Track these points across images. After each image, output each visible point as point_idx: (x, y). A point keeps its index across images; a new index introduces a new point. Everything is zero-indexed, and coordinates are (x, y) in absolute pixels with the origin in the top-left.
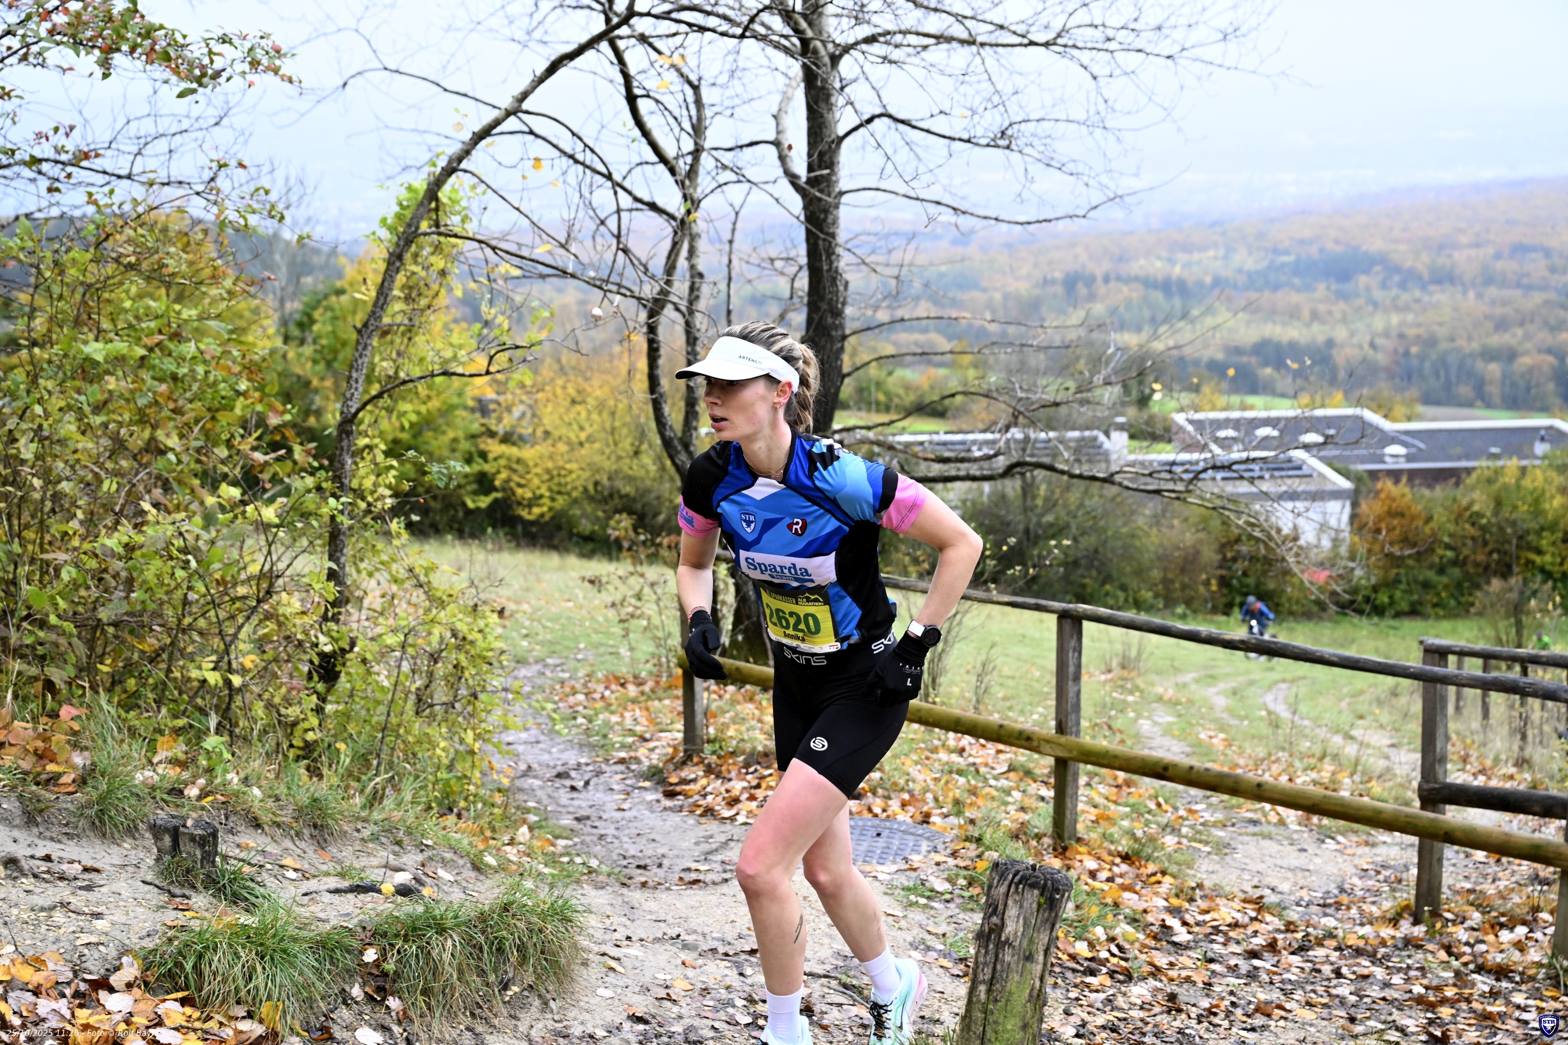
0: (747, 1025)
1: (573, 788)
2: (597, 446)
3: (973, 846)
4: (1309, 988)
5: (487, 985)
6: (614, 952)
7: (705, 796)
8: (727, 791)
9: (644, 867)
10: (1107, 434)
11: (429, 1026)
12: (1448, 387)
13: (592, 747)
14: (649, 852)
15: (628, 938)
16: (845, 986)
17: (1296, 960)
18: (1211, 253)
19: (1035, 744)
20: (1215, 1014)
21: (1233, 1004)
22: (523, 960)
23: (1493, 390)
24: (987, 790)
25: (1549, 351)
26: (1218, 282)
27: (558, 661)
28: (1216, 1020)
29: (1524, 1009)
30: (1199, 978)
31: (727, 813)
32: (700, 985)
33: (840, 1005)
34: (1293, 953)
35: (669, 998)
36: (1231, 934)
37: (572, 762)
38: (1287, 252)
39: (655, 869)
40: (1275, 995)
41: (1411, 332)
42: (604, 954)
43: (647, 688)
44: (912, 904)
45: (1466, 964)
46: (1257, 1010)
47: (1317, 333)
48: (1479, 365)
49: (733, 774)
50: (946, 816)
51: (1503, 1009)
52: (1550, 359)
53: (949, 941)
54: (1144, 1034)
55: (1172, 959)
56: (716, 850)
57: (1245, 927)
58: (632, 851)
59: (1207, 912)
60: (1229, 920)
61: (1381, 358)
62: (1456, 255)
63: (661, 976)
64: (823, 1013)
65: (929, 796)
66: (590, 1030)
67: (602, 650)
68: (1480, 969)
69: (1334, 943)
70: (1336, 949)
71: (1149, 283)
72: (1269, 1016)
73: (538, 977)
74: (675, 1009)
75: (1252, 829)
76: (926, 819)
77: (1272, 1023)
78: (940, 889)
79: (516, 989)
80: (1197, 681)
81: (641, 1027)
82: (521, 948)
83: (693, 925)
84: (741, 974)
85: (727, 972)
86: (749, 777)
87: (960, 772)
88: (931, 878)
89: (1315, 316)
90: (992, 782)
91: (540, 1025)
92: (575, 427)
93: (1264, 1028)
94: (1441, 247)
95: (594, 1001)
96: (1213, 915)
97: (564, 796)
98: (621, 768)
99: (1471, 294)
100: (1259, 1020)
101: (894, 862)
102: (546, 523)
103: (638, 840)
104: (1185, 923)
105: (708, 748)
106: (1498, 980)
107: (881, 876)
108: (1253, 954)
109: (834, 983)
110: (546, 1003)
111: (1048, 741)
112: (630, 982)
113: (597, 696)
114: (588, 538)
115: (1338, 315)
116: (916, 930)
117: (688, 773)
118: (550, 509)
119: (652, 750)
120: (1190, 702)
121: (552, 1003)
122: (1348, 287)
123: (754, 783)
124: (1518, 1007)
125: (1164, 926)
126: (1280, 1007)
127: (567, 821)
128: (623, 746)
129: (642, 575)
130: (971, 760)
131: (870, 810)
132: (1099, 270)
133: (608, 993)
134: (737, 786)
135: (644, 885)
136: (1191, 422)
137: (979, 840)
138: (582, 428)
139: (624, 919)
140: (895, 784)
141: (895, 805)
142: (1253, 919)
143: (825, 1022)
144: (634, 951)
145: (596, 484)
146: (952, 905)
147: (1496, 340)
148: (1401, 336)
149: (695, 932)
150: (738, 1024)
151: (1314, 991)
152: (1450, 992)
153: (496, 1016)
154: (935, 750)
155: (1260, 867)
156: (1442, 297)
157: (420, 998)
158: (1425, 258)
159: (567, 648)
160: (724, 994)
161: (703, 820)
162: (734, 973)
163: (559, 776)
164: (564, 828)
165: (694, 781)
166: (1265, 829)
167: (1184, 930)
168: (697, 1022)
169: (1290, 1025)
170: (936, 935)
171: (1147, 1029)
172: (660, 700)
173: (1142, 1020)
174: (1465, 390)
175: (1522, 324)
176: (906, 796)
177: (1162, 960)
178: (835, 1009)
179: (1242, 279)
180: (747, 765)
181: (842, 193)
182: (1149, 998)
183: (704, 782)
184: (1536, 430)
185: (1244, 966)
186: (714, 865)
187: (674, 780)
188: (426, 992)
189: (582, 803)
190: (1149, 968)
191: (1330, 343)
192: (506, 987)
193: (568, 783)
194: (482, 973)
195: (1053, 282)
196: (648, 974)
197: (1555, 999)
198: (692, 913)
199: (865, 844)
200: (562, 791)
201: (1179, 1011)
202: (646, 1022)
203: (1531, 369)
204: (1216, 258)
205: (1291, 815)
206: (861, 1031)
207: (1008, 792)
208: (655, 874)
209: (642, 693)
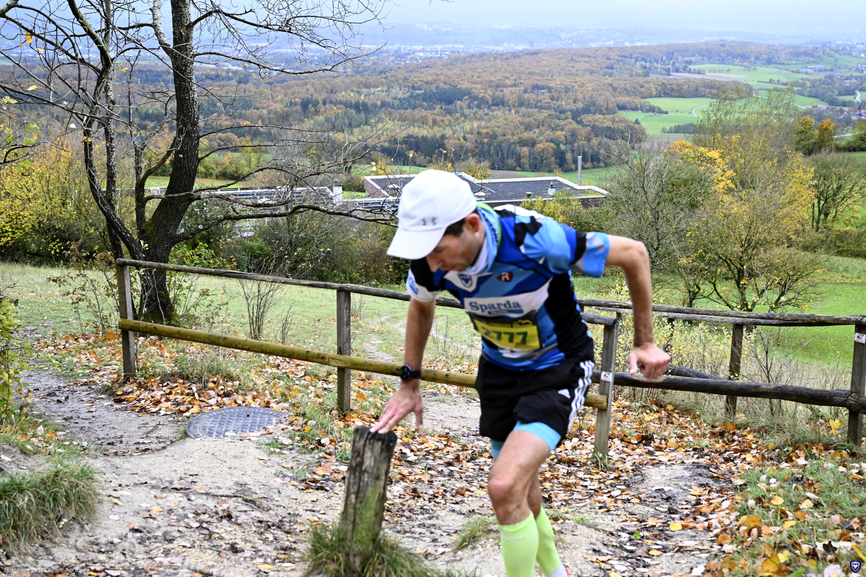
0: (197, 528)
1: (59, 401)
2: (40, 201)
3: (301, 419)
4: (480, 479)
5: (49, 519)
6: (115, 494)
7: (139, 401)
8: (152, 397)
9: (112, 444)
10: (331, 188)
11: (18, 546)
12: (503, 160)
13: (65, 376)
14: (113, 435)
15: (120, 485)
16: (246, 501)
17: (470, 465)
18: (380, 89)
19: (327, 360)
20: (437, 497)
21: (445, 491)
22: (69, 503)
23: (525, 161)
24: (295, 387)
25: (552, 141)
26: (384, 104)
27: (33, 328)
28: (438, 500)
29: (584, 480)
30: (426, 478)
31: (154, 410)
32: (166, 508)
33: (246, 511)
34: (468, 462)
35: (151, 517)
36: (436, 454)
37: (55, 386)
38: (420, 89)
39: (119, 445)
40: (464, 484)
41: (484, 131)
42: (110, 496)
43: (91, 341)
44: (272, 453)
45: (552, 460)
46: (457, 493)
47: (437, 132)
48: (518, 148)
49: (155, 388)
50: (278, 403)
51: (574, 481)
52: (552, 145)
53: (295, 471)
54: (404, 511)
55: (410, 470)
56: (152, 431)
57: (442, 450)
58: (102, 436)
59: (422, 444)
60: (434, 447)
61: (468, 145)
62: (505, 90)
63: (144, 505)
64: (237, 517)
65: (267, 392)
66: (110, 540)
67: (58, 320)
68: (560, 461)
69: (487, 455)
70: (489, 457)
71: (347, 105)
72: (463, 495)
73: (77, 513)
74: (156, 523)
75: (434, 398)
76: (267, 405)
77: (466, 499)
78: (286, 443)
79: (65, 520)
80: (389, 320)
81: (138, 535)
82: (67, 497)
83: (154, 474)
84: (189, 500)
85: (181, 499)
86: (164, 388)
87: (279, 378)
88: (280, 438)
89: (435, 123)
90: (297, 382)
91: (81, 539)
92: (25, 190)
93: (462, 501)
94: (498, 86)
95: (109, 523)
96: (426, 445)
97: (54, 407)
98: (85, 388)
99: (513, 111)
100: (459, 498)
101: (259, 431)
102: (10, 247)
103: (104, 428)
104: (412, 451)
105: (138, 373)
106: (569, 466)
107: (253, 439)
108: (449, 464)
109: (240, 500)
110: (83, 527)
111: (334, 359)
112: (127, 510)
113: (62, 347)
114: (37, 254)
115: (447, 123)
116: (277, 467)
117: (127, 388)
118: (12, 238)
119: (103, 376)
120: (389, 332)
121: (86, 526)
122: (450, 107)
123: (168, 391)
124: (581, 479)
125: (402, 453)
126: (468, 490)
127: (59, 421)
128: (84, 375)
129: (85, 276)
130: (284, 371)
131: (235, 402)
132: (320, 98)
133: (116, 517)
134: (158, 394)
135: (116, 454)
136: (373, 180)
137: (304, 415)
138: (29, 191)
139: (114, 475)
140: (248, 387)
141: (249, 398)
142: (446, 445)
143: (239, 522)
144: (125, 492)
145: (40, 223)
146: (293, 451)
147: (526, 135)
148: (479, 133)
149: (155, 478)
150: (191, 527)
151: (482, 480)
152: (548, 475)
153: (56, 537)
154: (263, 367)
155: (441, 418)
156: (498, 112)
157: (12, 531)
158: (490, 92)
159: (36, 320)
160: (181, 512)
161: (140, 414)
162: (185, 500)
163: (49, 395)
164: (58, 424)
165: (132, 392)
166: (441, 397)
167: (412, 454)
168: (169, 529)
169: (474, 499)
170: (287, 468)
171: (405, 508)
172: (101, 347)
173: (401, 504)
174: (511, 162)
175: (538, 127)
176: (255, 393)
177: (405, 472)
178: (243, 514)
179: (397, 103)
180: (162, 382)
181: (194, 56)
182: (402, 492)
183: (138, 392)
184: (549, 181)
185: (446, 471)
186: (152, 440)
187: (119, 393)
188: (14, 528)
189: (66, 409)
190: (399, 476)
191: (443, 137)
192: (60, 520)
193: (55, 398)
194: (45, 513)
195: (296, 104)
196: (136, 505)
197: (597, 473)
198: (151, 468)
199: (241, 422)
200: (52, 403)
201: (419, 497)
202: (141, 532)
203: (543, 150)
204: (382, 91)
205: (453, 389)
206: (259, 524)
207: (307, 387)
208: (119, 448)
209: (89, 344)
